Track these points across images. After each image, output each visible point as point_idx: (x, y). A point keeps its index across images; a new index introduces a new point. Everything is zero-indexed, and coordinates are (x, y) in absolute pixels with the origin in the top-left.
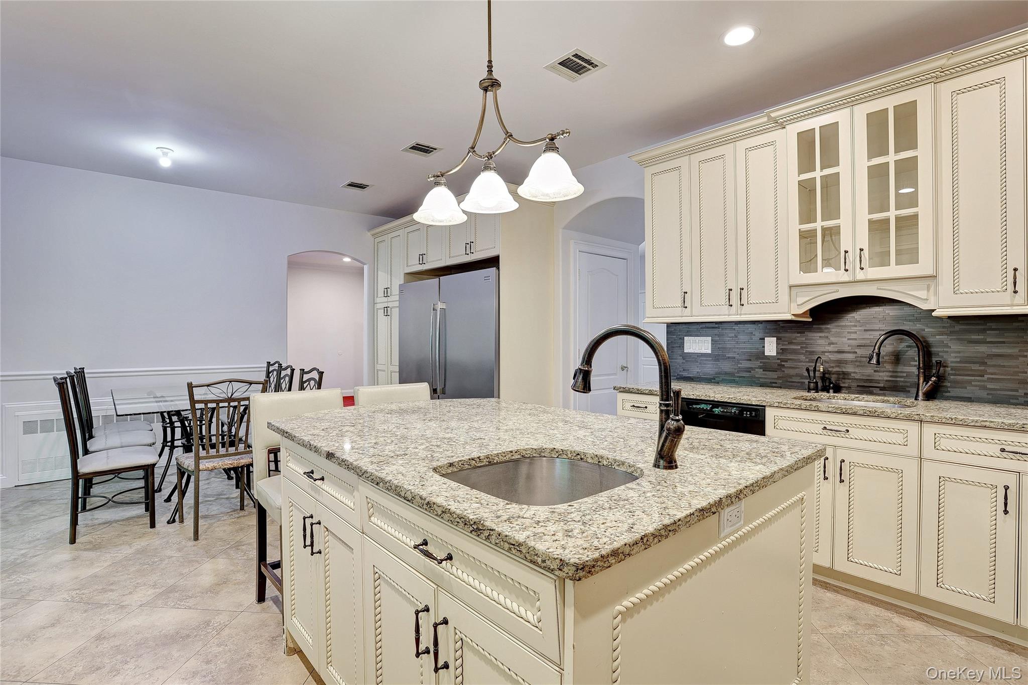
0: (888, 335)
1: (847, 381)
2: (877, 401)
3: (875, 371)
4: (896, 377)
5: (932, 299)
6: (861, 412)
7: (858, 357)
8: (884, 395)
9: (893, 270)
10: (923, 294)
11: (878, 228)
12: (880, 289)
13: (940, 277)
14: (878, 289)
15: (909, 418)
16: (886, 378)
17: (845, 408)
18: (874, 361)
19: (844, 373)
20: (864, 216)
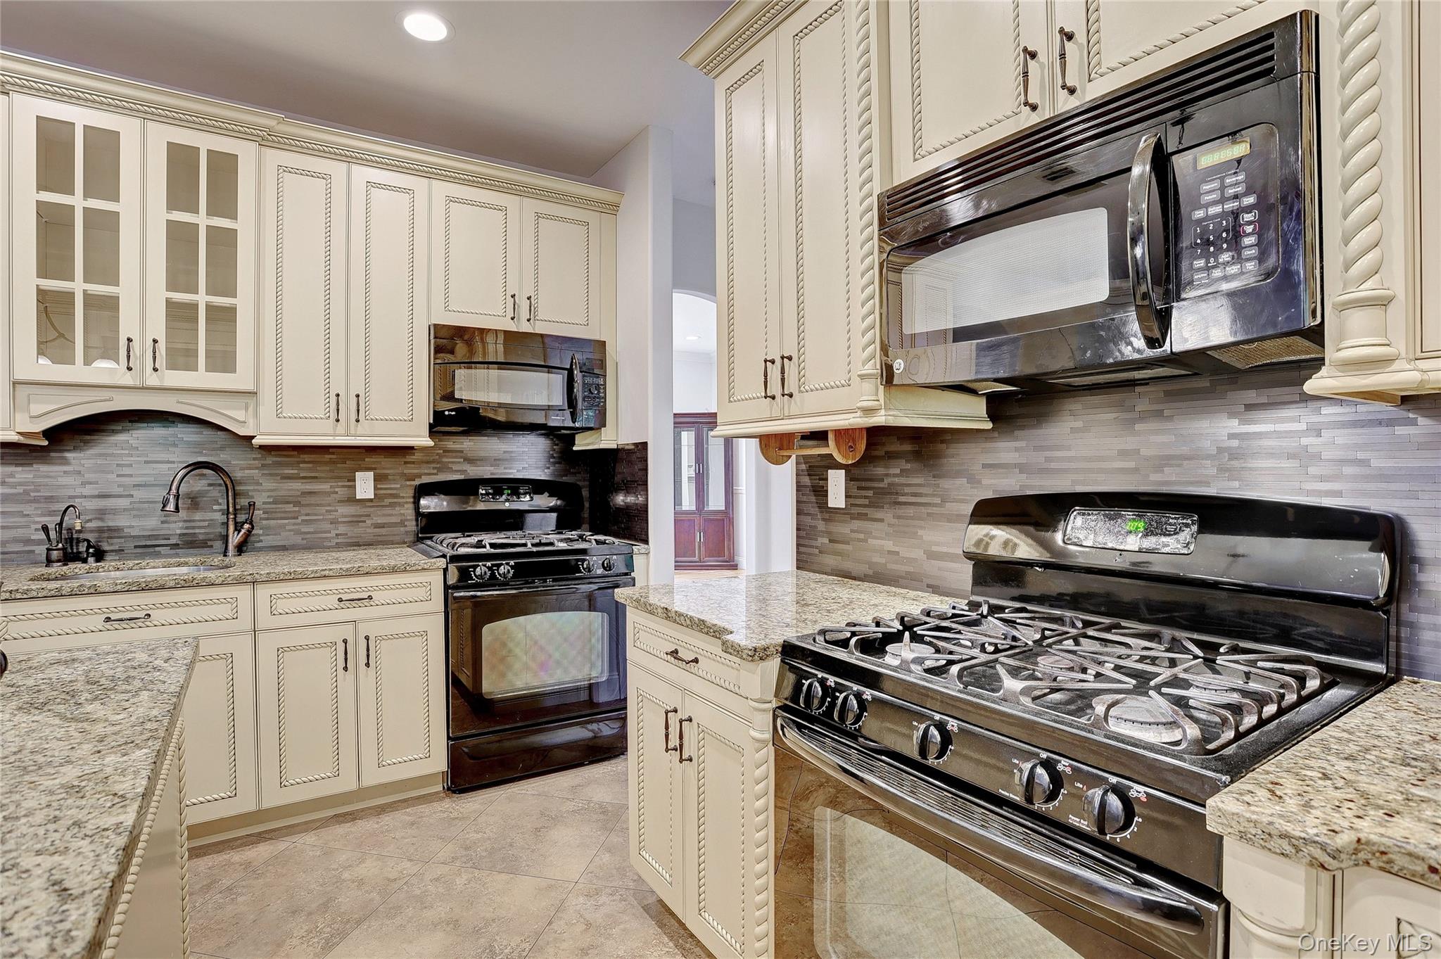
0: (189, 468)
1: (115, 541)
2: (169, 566)
3: (162, 522)
4: (194, 528)
5: (251, 421)
6: (172, 584)
7: (135, 502)
8: (177, 555)
9: (201, 378)
10: (240, 415)
11: (180, 315)
12: (182, 403)
13: (260, 395)
14: (178, 402)
15: (240, 581)
16: (178, 532)
17: (145, 582)
18: (171, 507)
19: (110, 529)
20: (159, 294)
